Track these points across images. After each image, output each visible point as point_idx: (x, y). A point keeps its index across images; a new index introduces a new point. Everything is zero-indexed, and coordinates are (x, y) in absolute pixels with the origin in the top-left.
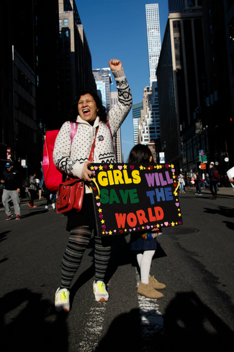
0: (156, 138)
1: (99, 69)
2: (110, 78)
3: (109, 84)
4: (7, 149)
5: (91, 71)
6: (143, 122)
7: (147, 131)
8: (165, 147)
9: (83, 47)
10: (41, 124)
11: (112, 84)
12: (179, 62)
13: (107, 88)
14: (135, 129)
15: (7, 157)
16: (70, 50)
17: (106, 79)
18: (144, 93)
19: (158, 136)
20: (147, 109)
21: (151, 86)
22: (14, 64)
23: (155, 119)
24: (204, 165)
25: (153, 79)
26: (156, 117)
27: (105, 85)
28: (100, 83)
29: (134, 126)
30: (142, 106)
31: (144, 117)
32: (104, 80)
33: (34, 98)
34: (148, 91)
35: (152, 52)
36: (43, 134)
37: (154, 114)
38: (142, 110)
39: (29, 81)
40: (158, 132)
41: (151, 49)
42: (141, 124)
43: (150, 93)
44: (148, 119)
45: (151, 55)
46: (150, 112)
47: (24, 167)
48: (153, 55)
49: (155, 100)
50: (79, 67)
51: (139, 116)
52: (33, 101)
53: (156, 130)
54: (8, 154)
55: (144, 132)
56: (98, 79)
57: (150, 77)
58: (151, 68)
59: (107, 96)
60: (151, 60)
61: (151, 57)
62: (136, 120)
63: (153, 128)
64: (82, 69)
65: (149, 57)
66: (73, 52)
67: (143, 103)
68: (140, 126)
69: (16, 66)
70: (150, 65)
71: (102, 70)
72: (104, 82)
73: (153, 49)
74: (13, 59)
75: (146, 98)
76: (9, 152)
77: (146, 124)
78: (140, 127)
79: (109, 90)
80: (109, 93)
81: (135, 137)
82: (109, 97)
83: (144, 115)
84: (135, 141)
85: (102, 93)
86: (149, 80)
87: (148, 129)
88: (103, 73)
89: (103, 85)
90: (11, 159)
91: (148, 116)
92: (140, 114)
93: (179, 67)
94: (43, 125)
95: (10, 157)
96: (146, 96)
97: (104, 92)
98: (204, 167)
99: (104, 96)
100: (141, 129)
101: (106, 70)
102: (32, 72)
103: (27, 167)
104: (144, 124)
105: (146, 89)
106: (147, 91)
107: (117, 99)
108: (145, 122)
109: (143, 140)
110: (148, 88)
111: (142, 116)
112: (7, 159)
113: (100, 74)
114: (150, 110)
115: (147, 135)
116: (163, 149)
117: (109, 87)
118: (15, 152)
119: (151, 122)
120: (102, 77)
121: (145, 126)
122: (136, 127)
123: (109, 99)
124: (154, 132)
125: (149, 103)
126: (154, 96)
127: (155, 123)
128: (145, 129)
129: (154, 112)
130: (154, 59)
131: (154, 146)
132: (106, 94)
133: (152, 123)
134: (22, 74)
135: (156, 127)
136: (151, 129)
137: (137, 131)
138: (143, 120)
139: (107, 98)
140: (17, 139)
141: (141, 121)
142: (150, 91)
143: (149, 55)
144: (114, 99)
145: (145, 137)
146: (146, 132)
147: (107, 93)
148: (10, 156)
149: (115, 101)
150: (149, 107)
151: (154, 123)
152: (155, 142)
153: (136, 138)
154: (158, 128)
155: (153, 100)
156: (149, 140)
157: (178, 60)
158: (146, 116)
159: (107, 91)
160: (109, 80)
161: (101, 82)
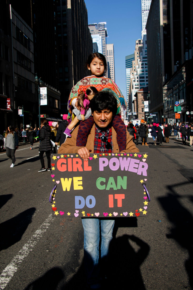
0: (146, 86)
1: (96, 24)
2: (106, 31)
3: (105, 37)
4: (7, 100)
5: (87, 26)
6: (134, 72)
7: (138, 80)
8: (149, 96)
9: (80, 3)
10: (36, 77)
11: (108, 37)
12: (166, 16)
13: (103, 41)
14: (127, 78)
15: (7, 107)
16: (67, 7)
17: (102, 33)
18: (136, 45)
19: (147, 85)
20: (138, 60)
21: (142, 39)
22: (13, 23)
23: (145, 69)
24: (179, 115)
25: (144, 32)
26: (146, 67)
27: (101, 39)
28: (97, 37)
29: (127, 75)
30: (134, 57)
31: (135, 67)
32: (100, 34)
33: (32, 53)
34: (140, 43)
35: (145, 7)
36: (39, 86)
37: (144, 64)
38: (133, 61)
39: (27, 38)
40: (147, 81)
41: (144, 4)
42: (133, 74)
43: (141, 45)
44: (138, 69)
45: (144, 9)
46: (140, 63)
47: (20, 116)
48: (146, 9)
49: (145, 52)
50: (75, 23)
51: (131, 66)
52: (31, 56)
53: (145, 79)
54: (8, 103)
55: (134, 81)
56: (95, 33)
57: (142, 30)
58: (143, 22)
59: (103, 48)
60: (144, 14)
61: (144, 11)
62: (129, 70)
63: (143, 77)
64: (78, 25)
65: (142, 11)
66: (69, 9)
67: (134, 54)
68: (131, 75)
69: (14, 25)
70: (142, 19)
71: (99, 24)
72: (100, 35)
73: (145, 3)
74: (11, 18)
75: (137, 50)
76: (8, 102)
77: (137, 73)
78: (132, 77)
79: (105, 43)
80: (105, 45)
81: (127, 85)
82: (104, 49)
83: (135, 65)
84: (128, 89)
85: (98, 45)
86: (141, 34)
87: (139, 78)
88: (99, 27)
89: (100, 38)
90: (11, 108)
91: (139, 67)
92: (132, 65)
93: (166, 22)
94: (38, 78)
95: (9, 107)
96: (138, 48)
97: (100, 44)
98: (179, 117)
99: (100, 48)
100: (133, 78)
101: (103, 24)
102: (30, 29)
103: (23, 116)
104: (135, 73)
105: (137, 42)
106: (138, 44)
107: (112, 50)
108: (136, 72)
109: (134, 88)
110: (140, 41)
111: (133, 66)
112: (7, 109)
113: (97, 27)
114: (140, 61)
115: (137, 84)
116: (148, 98)
117: (105, 39)
118: (15, 102)
119: (141, 71)
120: (99, 30)
121: (136, 75)
122: (129, 76)
123: (104, 51)
124: (144, 81)
125: (140, 55)
126: (145, 48)
127: (145, 73)
128: (136, 78)
129: (144, 63)
130: (146, 13)
131: (142, 93)
132: (102, 47)
133: (141, 73)
134: (20, 31)
135: (145, 76)
136: (141, 78)
137: (129, 80)
138: (135, 70)
139: (103, 50)
140: (16, 91)
141: (133, 71)
142: (141, 43)
143: (142, 9)
144: (110, 51)
145: (135, 85)
146: (136, 81)
147: (103, 45)
148: (10, 105)
149: (110, 53)
150: (140, 58)
151: (143, 73)
152: (143, 90)
153: (129, 86)
154: (147, 77)
155: (144, 52)
156: (139, 88)
157: (166, 15)
158: (137, 66)
159: (103, 43)
160: (105, 33)
161: (98, 35)
